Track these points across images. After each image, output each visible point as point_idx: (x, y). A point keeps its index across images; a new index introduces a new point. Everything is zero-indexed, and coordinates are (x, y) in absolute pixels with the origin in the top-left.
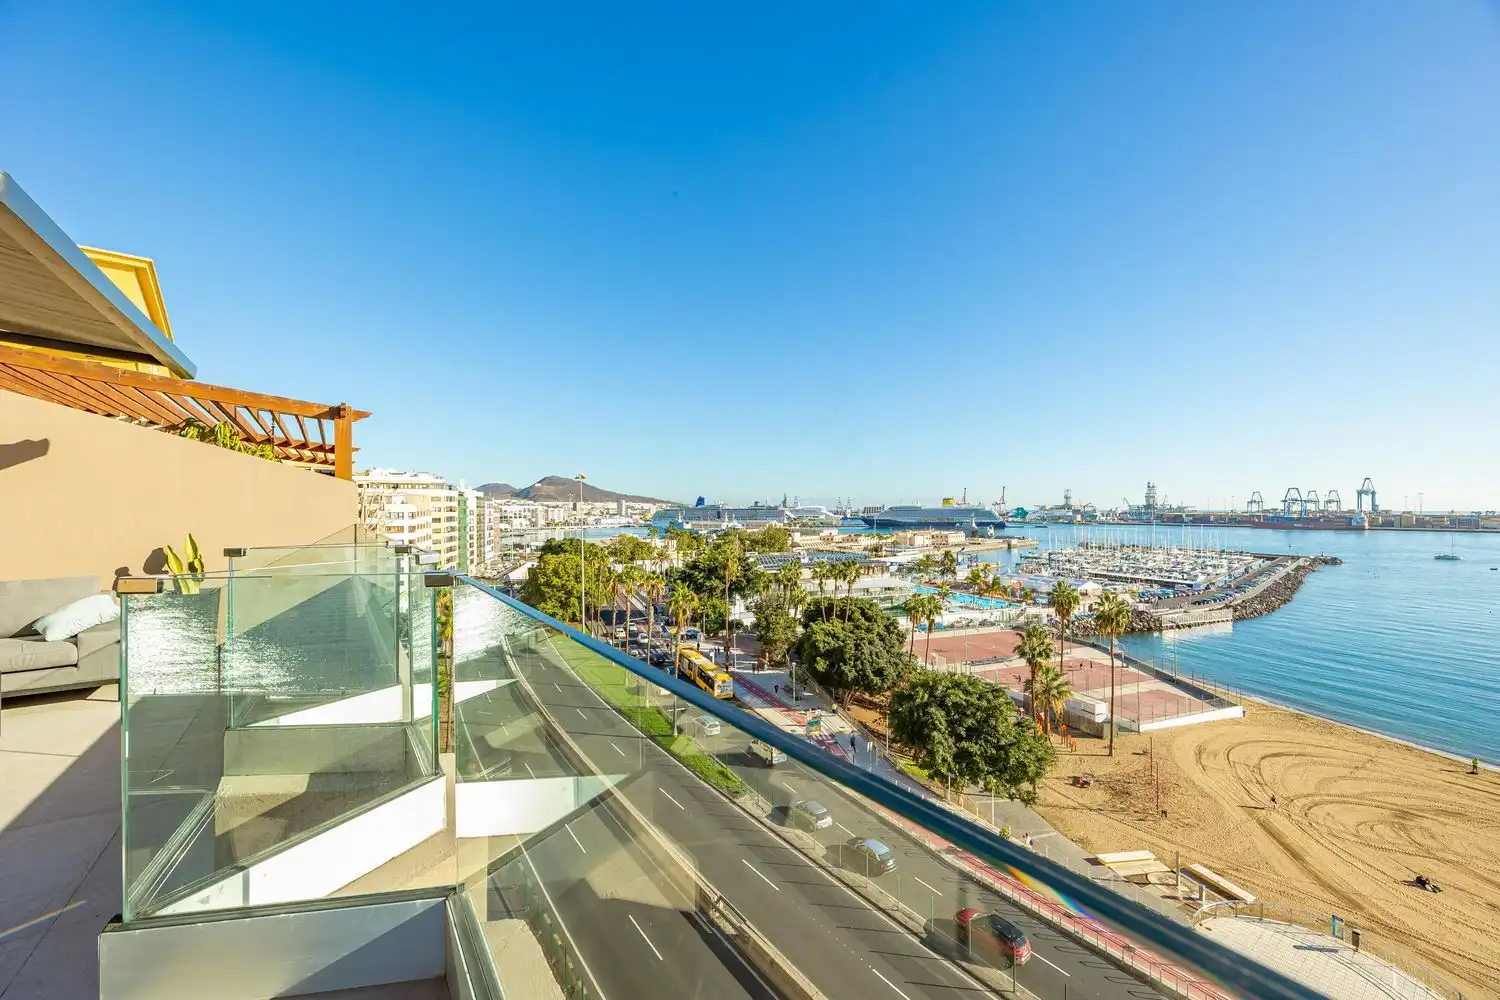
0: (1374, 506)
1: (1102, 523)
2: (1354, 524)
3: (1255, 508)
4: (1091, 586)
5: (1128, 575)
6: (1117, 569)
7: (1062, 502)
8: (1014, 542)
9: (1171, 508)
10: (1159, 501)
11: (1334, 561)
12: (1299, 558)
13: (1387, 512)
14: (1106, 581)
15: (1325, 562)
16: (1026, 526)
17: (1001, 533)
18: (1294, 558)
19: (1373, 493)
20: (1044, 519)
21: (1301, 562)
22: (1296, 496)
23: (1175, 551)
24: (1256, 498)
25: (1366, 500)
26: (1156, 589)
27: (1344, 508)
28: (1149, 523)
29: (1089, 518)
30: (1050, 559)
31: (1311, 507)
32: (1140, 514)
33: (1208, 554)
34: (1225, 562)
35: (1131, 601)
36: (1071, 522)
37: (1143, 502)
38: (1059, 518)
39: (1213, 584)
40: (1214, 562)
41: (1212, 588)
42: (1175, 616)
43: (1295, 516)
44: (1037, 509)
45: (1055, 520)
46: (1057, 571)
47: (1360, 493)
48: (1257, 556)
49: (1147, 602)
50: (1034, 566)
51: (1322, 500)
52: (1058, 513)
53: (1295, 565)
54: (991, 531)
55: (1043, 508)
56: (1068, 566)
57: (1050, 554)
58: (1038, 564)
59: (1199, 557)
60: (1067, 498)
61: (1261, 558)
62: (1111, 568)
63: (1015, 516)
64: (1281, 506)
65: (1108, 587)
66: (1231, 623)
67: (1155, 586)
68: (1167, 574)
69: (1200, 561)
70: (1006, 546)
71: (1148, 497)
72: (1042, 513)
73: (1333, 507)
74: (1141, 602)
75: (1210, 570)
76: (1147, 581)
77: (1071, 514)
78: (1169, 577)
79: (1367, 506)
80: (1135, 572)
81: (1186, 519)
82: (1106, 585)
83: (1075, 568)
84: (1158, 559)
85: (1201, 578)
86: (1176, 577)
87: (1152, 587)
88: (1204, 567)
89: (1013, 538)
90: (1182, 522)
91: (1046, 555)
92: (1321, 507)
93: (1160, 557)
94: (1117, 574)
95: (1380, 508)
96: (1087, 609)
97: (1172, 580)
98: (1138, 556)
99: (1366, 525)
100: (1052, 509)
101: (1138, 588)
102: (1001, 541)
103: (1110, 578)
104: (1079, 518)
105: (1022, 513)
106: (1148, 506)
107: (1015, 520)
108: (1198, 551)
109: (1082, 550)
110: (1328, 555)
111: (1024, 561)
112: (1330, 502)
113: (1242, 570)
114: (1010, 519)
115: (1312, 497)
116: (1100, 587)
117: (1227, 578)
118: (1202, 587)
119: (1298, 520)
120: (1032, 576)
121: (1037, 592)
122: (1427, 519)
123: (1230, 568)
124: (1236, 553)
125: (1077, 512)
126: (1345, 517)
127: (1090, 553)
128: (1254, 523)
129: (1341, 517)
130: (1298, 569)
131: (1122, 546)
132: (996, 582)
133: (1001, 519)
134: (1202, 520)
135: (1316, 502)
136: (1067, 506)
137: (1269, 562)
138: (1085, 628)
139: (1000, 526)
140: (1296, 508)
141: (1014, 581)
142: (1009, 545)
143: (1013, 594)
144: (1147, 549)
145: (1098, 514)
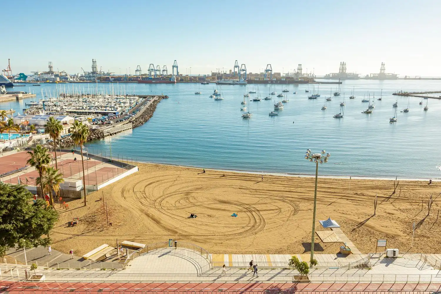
0: (178, 72)
1: (71, 82)
2: (172, 80)
3: (138, 73)
4: (69, 119)
5: (87, 111)
6: (81, 108)
7: (48, 70)
8: (20, 96)
9: (104, 74)
10: (98, 70)
11: (166, 97)
12: (155, 96)
13: (181, 75)
14: (76, 115)
15: (163, 98)
16: (26, 85)
17: (10, 90)
18: (153, 97)
19: (177, 67)
20: (37, 81)
21: (155, 98)
22: (152, 67)
23: (107, 96)
24: (139, 69)
25: (175, 69)
26: (100, 117)
27: (169, 74)
28: (94, 82)
29: (64, 79)
30: (44, 105)
31: (158, 73)
32: (90, 77)
33: (121, 97)
34: (128, 101)
35: (89, 124)
36: (54, 82)
37: (91, 70)
38: (47, 79)
39: (124, 111)
40: (124, 101)
41: (124, 113)
42: (109, 129)
43: (153, 77)
44: (32, 74)
45: (45, 81)
46: (49, 112)
47: (173, 67)
48: (140, 97)
49: (96, 124)
50: (34, 110)
51: (162, 70)
52: (46, 77)
53: (152, 100)
54: (4, 89)
55: (36, 73)
56: (55, 108)
57: (43, 102)
58: (37, 108)
59: (117, 99)
60: (50, 67)
61: (141, 97)
62: (78, 108)
63: (19, 79)
64: (147, 73)
65: (77, 118)
66: (132, 129)
67: (100, 115)
68: (104, 108)
69: (118, 100)
70: (15, 98)
71: (93, 67)
72: (36, 77)
73: (165, 73)
74: (93, 124)
75: (122, 105)
76: (96, 113)
77: (53, 77)
78: (106, 110)
79: (175, 73)
80: (90, 109)
81: (111, 79)
82: (76, 117)
83: (59, 109)
84: (100, 101)
85: (119, 109)
86: (109, 110)
87: (98, 116)
88: (120, 103)
89: (19, 93)
90: (110, 81)
91: (41, 103)
92: (161, 73)
93: (101, 100)
94: (81, 111)
95: (180, 74)
96: (67, 132)
97: (107, 111)
98: (91, 100)
99: (175, 80)
100: (42, 74)
101: (92, 117)
102: (11, 95)
103: (78, 113)
104: (58, 79)
105: (23, 76)
106: (93, 73)
107: (19, 81)
108: (117, 96)
109: (62, 98)
110: (164, 95)
111: (28, 107)
112: (164, 71)
113: (135, 104)
114: (16, 81)
115: (158, 68)
116: (73, 118)
117: (129, 108)
118: (120, 114)
119: (154, 79)
120: (34, 116)
121: (38, 126)
122: (192, 78)
123: (130, 103)
124: (132, 96)
125: (57, 76)
126: (169, 78)
127: (66, 100)
128: (138, 80)
129: (167, 78)
130: (154, 102)
131: (83, 95)
132: (10, 122)
133: (10, 81)
134: (118, 80)
135: (159, 71)
136: (51, 72)
137: (144, 99)
138: (67, 142)
139: (9, 85)
140: (153, 73)
141: (23, 120)
142: (18, 99)
143: (23, 128)
144: (94, 96)
145: (68, 77)
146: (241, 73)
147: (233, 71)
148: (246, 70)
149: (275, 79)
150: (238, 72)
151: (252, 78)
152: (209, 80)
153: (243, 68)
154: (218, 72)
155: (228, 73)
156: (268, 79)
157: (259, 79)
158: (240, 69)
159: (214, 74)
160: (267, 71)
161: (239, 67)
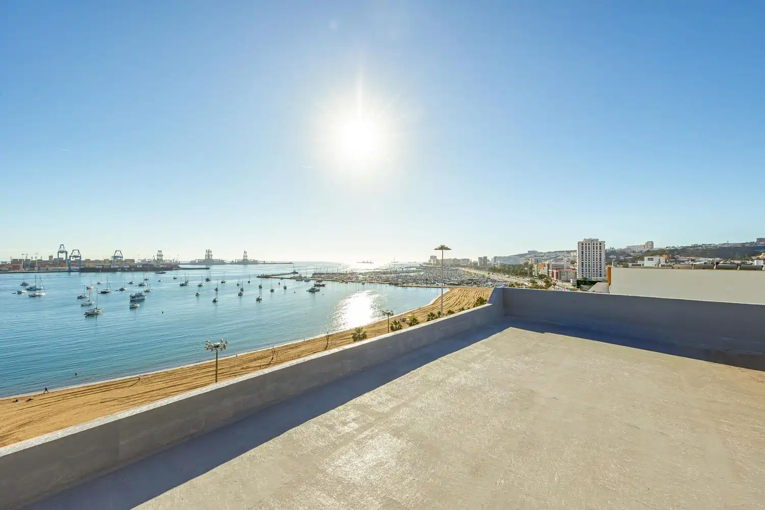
146: (72, 259)
147: (55, 257)
148: (80, 257)
149: (128, 267)
150: (64, 259)
151: (91, 265)
152: (7, 269)
153: (76, 253)
154: (25, 258)
155: (46, 258)
156: (117, 266)
157: (103, 266)
158: (69, 255)
159: (15, 261)
160: (115, 257)
161: (66, 253)
